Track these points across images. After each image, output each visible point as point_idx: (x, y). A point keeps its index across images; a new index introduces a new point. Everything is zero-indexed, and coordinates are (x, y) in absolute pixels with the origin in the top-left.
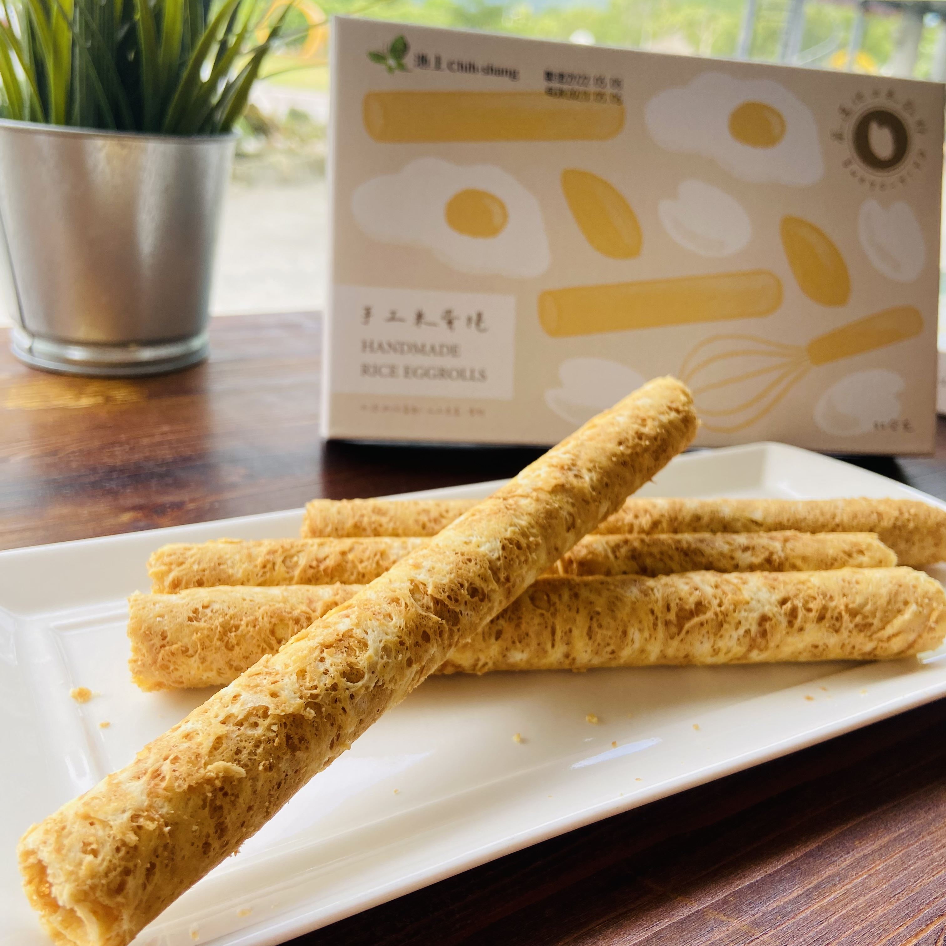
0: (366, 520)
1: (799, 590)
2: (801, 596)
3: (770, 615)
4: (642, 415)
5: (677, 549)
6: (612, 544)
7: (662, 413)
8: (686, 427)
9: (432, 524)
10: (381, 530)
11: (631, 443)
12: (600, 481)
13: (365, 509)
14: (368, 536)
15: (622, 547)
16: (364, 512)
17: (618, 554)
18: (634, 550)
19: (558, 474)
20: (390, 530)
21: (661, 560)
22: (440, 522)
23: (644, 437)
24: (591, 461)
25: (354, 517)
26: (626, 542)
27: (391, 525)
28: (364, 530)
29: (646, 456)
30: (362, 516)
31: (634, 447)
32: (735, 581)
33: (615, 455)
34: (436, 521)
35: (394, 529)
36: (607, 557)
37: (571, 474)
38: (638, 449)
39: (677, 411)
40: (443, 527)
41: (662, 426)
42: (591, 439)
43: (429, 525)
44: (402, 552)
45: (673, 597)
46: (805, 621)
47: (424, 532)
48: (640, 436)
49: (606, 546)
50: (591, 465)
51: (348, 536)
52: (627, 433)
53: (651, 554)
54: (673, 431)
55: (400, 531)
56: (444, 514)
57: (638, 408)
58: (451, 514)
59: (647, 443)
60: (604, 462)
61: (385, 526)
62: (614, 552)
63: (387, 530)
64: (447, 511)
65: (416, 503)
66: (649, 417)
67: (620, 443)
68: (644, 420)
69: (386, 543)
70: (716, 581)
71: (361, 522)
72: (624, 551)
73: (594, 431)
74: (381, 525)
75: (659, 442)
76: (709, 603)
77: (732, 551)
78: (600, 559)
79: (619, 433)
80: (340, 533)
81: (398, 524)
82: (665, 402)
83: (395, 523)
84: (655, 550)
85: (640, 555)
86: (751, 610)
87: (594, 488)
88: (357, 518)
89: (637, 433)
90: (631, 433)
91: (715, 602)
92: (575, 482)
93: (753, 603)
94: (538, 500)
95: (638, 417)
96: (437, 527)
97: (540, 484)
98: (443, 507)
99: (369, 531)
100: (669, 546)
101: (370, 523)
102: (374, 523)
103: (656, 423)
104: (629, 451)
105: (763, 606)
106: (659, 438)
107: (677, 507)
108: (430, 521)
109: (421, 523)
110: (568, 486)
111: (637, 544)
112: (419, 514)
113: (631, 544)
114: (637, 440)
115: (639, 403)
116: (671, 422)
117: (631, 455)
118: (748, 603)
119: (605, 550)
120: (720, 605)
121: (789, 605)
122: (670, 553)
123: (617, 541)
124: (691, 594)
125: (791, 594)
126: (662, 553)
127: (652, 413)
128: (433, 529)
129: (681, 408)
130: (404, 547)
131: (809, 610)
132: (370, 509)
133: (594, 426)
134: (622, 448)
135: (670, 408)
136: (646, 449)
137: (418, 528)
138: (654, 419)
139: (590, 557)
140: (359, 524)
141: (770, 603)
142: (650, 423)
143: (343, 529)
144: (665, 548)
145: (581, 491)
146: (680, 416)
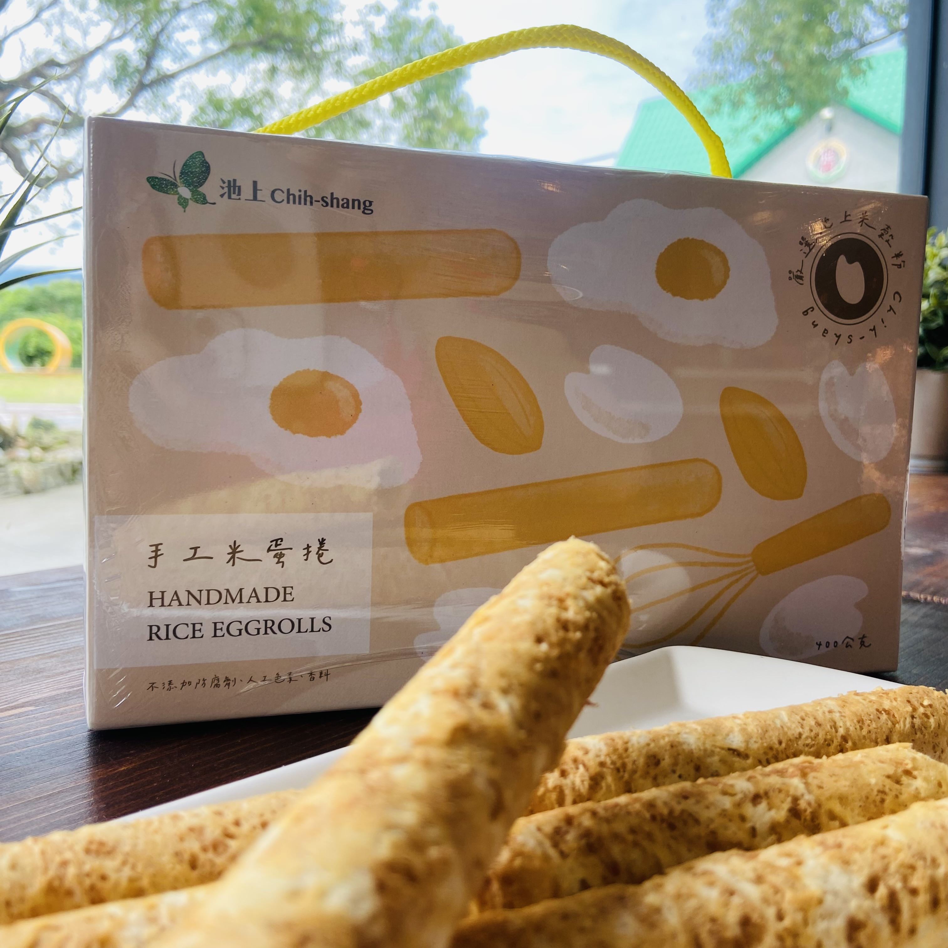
0: (71, 872)
1: (884, 857)
2: (893, 867)
3: (861, 916)
4: (557, 593)
5: (653, 818)
6: (548, 829)
7: (584, 588)
8: (620, 606)
9: (210, 855)
10: (106, 887)
11: (554, 637)
12: (525, 708)
13: (71, 848)
14: (77, 907)
15: (567, 832)
16: (68, 855)
17: (564, 847)
18: (587, 834)
19: (452, 706)
20: (124, 883)
21: (636, 844)
22: (226, 847)
23: (571, 627)
24: (503, 674)
25: (46, 869)
26: (569, 820)
27: (127, 872)
28: (69, 893)
29: (582, 655)
30: (64, 864)
31: (562, 643)
32: (784, 862)
33: (535, 660)
34: (216, 847)
35: (132, 880)
36: (546, 858)
37: (474, 703)
38: (569, 647)
39: (602, 583)
40: (234, 858)
41: (589, 607)
42: (489, 638)
43: (203, 857)
44: (147, 931)
45: (699, 919)
46: (914, 915)
47: (195, 874)
48: (564, 625)
49: (539, 836)
50: (503, 683)
51: (35, 913)
52: (544, 621)
53: (616, 837)
54: (605, 613)
55: (145, 882)
56: (233, 830)
57: (547, 584)
58: (245, 827)
59: (578, 635)
60: (524, 675)
61: (113, 877)
62: (555, 845)
63: (117, 885)
64: (237, 823)
65: (175, 818)
66: (568, 595)
67: (539, 640)
68: (561, 601)
69: (112, 917)
70: (755, 870)
71: (61, 878)
72: (571, 837)
73: (487, 626)
74: (104, 878)
75: (592, 634)
76: (762, 917)
77: (739, 805)
78: (537, 863)
79: (533, 623)
80: (15, 910)
81: (140, 868)
82: (581, 572)
83: (134, 867)
84: (621, 827)
85: (600, 839)
86: (829, 916)
87: (520, 724)
88: (52, 873)
89: (558, 620)
90: (550, 622)
91: (771, 913)
92: (485, 717)
93: (829, 900)
94: (427, 764)
95: (550, 597)
96: (219, 860)
97: (424, 730)
98: (229, 817)
99: (79, 896)
100: (638, 814)
101: (81, 876)
102: (88, 875)
103: (581, 603)
104: (555, 652)
105: (846, 901)
106: (592, 626)
107: (620, 745)
108: (205, 849)
109: (187, 857)
110: (474, 727)
111: (587, 822)
112: (182, 839)
113: (580, 825)
114: (561, 633)
115: (544, 576)
116: (599, 601)
117: (560, 658)
118: (820, 902)
119: (540, 844)
120: (780, 917)
121: (882, 891)
122: (647, 828)
123: (555, 823)
124: (726, 905)
125: (878, 866)
126: (633, 831)
127: (569, 589)
128: (213, 864)
129: (606, 580)
130: (152, 920)
131: (914, 892)
132: (79, 848)
133: (486, 619)
134: (544, 647)
135: (591, 579)
136: (579, 646)
137: (182, 869)
138: (576, 598)
139: (518, 862)
140: (56, 883)
141: (855, 894)
142: (570, 602)
143: (22, 900)
144: (634, 821)
145: (500, 732)
146: (609, 590)
